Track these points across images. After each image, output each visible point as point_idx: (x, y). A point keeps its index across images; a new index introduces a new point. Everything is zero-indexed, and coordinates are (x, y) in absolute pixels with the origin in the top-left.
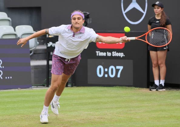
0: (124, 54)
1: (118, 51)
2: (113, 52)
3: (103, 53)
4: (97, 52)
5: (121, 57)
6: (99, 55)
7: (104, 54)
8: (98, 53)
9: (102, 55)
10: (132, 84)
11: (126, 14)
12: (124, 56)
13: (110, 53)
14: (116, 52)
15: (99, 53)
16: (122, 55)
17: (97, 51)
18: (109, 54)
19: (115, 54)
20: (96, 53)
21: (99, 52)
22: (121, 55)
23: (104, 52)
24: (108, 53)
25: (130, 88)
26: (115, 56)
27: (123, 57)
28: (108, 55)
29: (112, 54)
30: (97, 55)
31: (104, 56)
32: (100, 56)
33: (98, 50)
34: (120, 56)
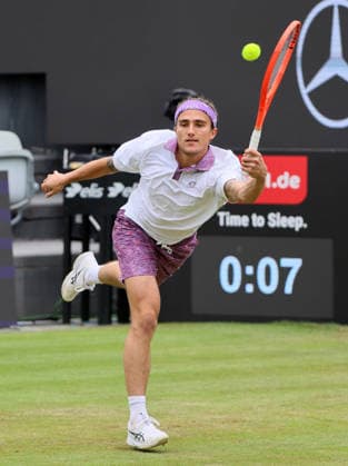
0: (305, 222)
1: (287, 211)
2: (271, 216)
3: (238, 217)
4: (221, 215)
5: (297, 229)
6: (228, 224)
7: (242, 221)
8: (225, 218)
9: (236, 225)
10: (330, 316)
11: (311, 95)
12: (305, 226)
13: (261, 218)
14: (279, 214)
15: (227, 219)
16: (299, 222)
18: (258, 221)
19: (277, 220)
20: (219, 218)
21: (228, 213)
22: (297, 223)
23: (241, 215)
24: (254, 216)
25: (323, 326)
26: (278, 225)
27: (302, 229)
28: (254, 224)
29: (267, 220)
30: (222, 223)
31: (242, 227)
32: (230, 227)
34: (291, 226)
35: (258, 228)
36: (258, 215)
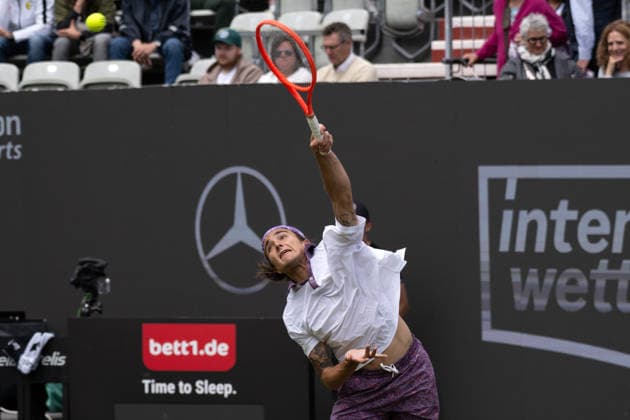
0: (234, 389)
1: (215, 378)
2: (198, 383)
3: (164, 385)
4: (146, 382)
5: (226, 395)
6: (153, 391)
7: (170, 388)
8: (150, 385)
9: (161, 392)
12: (235, 392)
13: (188, 385)
14: (206, 382)
15: (153, 386)
16: (228, 389)
17: (147, 378)
18: (185, 388)
19: (205, 387)
20: (143, 385)
21: (153, 381)
22: (226, 390)
23: (167, 383)
24: (181, 384)
26: (206, 392)
27: (231, 396)
28: (181, 392)
29: (194, 387)
30: (147, 391)
31: (168, 394)
32: (155, 394)
33: (147, 374)
34: (220, 393)
35: (184, 394)
36: (185, 382)
